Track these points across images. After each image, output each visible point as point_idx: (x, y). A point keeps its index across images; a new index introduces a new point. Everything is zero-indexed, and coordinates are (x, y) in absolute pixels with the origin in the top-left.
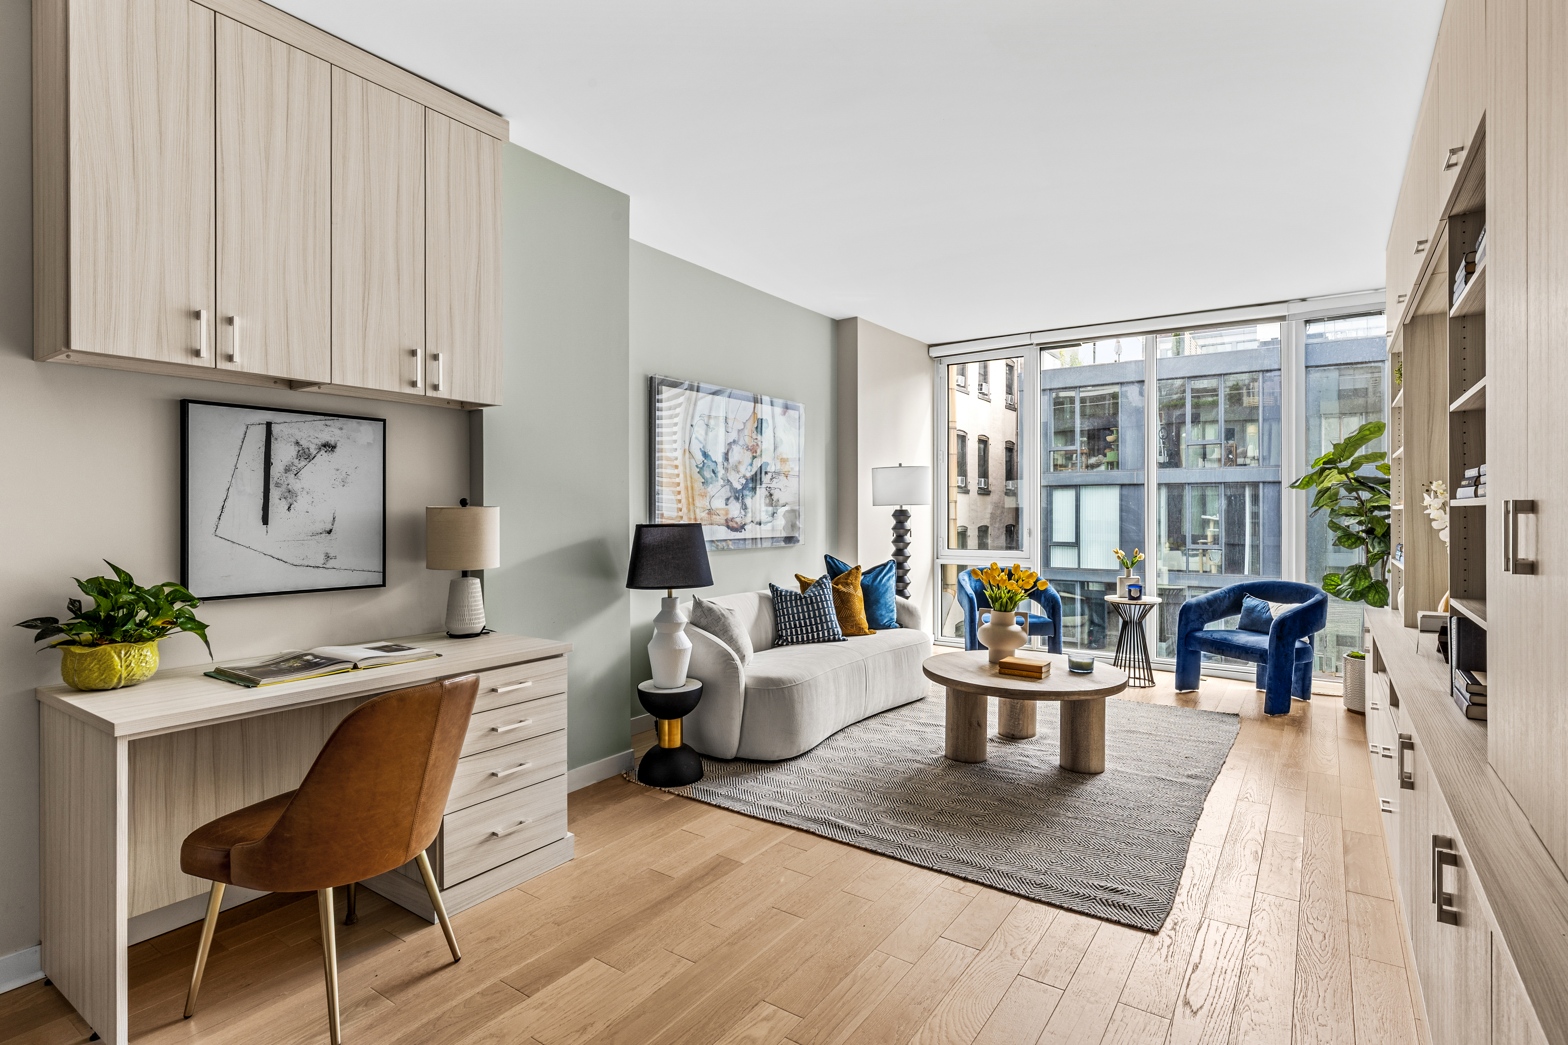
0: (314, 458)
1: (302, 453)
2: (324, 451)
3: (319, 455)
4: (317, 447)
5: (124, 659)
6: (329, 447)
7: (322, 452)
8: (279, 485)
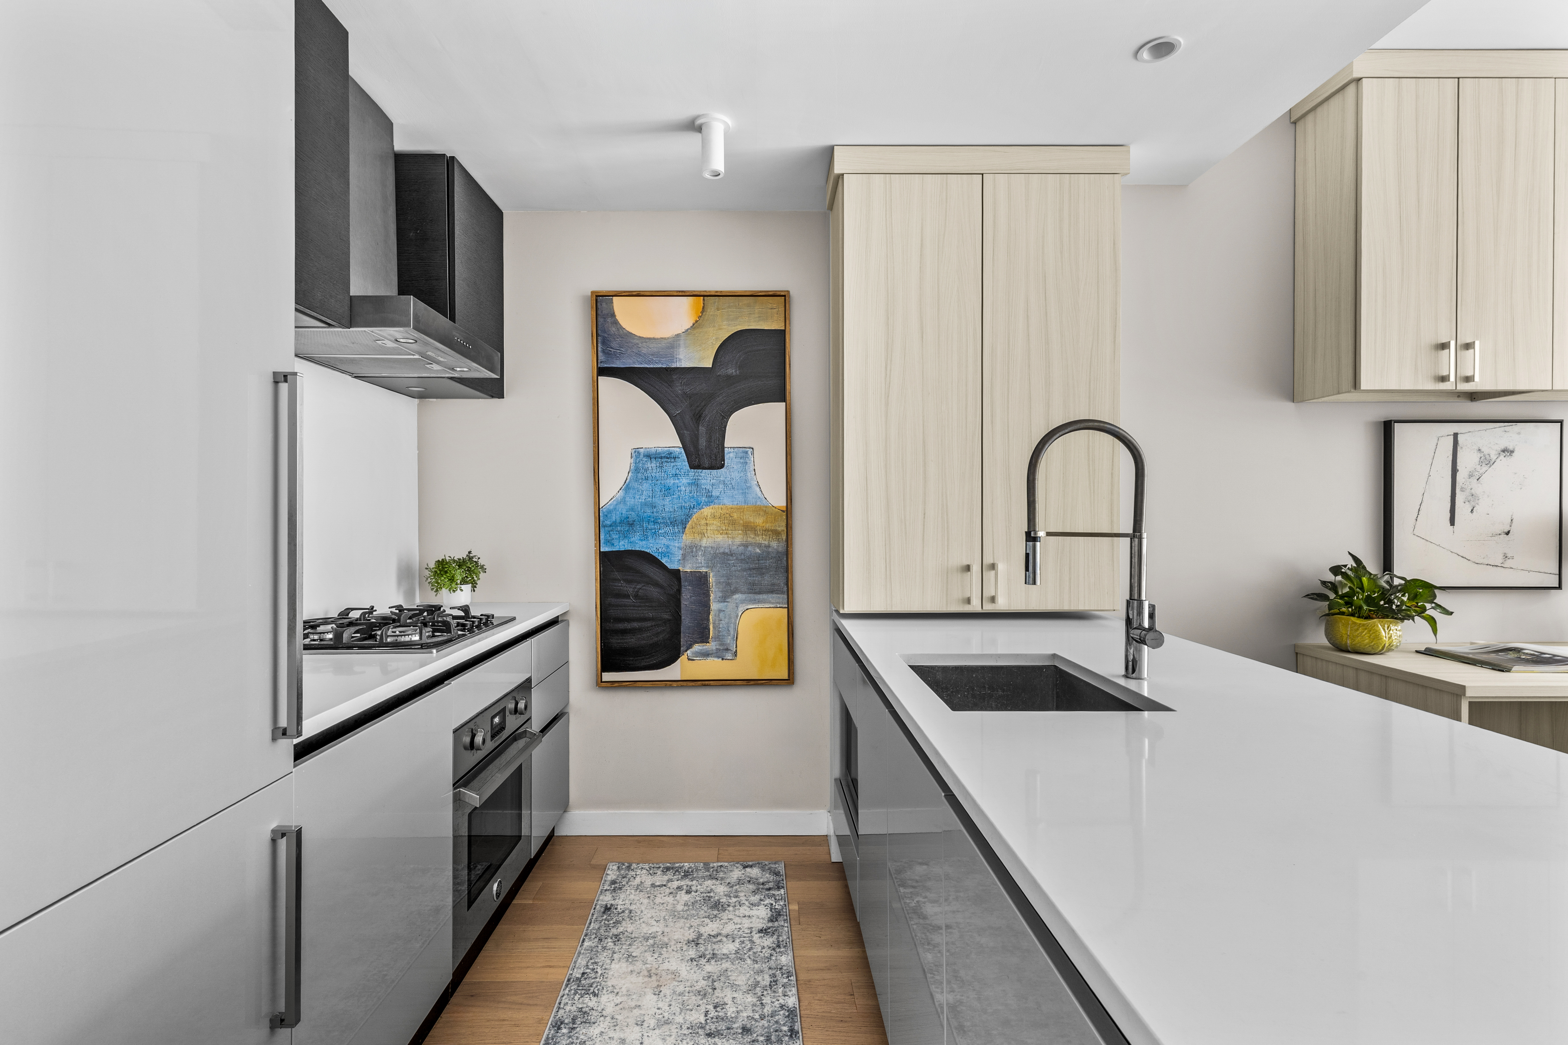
0: (1494, 463)
1: (1483, 460)
2: (1503, 456)
3: (1498, 460)
4: (1497, 453)
5: (1387, 631)
6: (1507, 452)
7: (1502, 457)
8: (1464, 490)
